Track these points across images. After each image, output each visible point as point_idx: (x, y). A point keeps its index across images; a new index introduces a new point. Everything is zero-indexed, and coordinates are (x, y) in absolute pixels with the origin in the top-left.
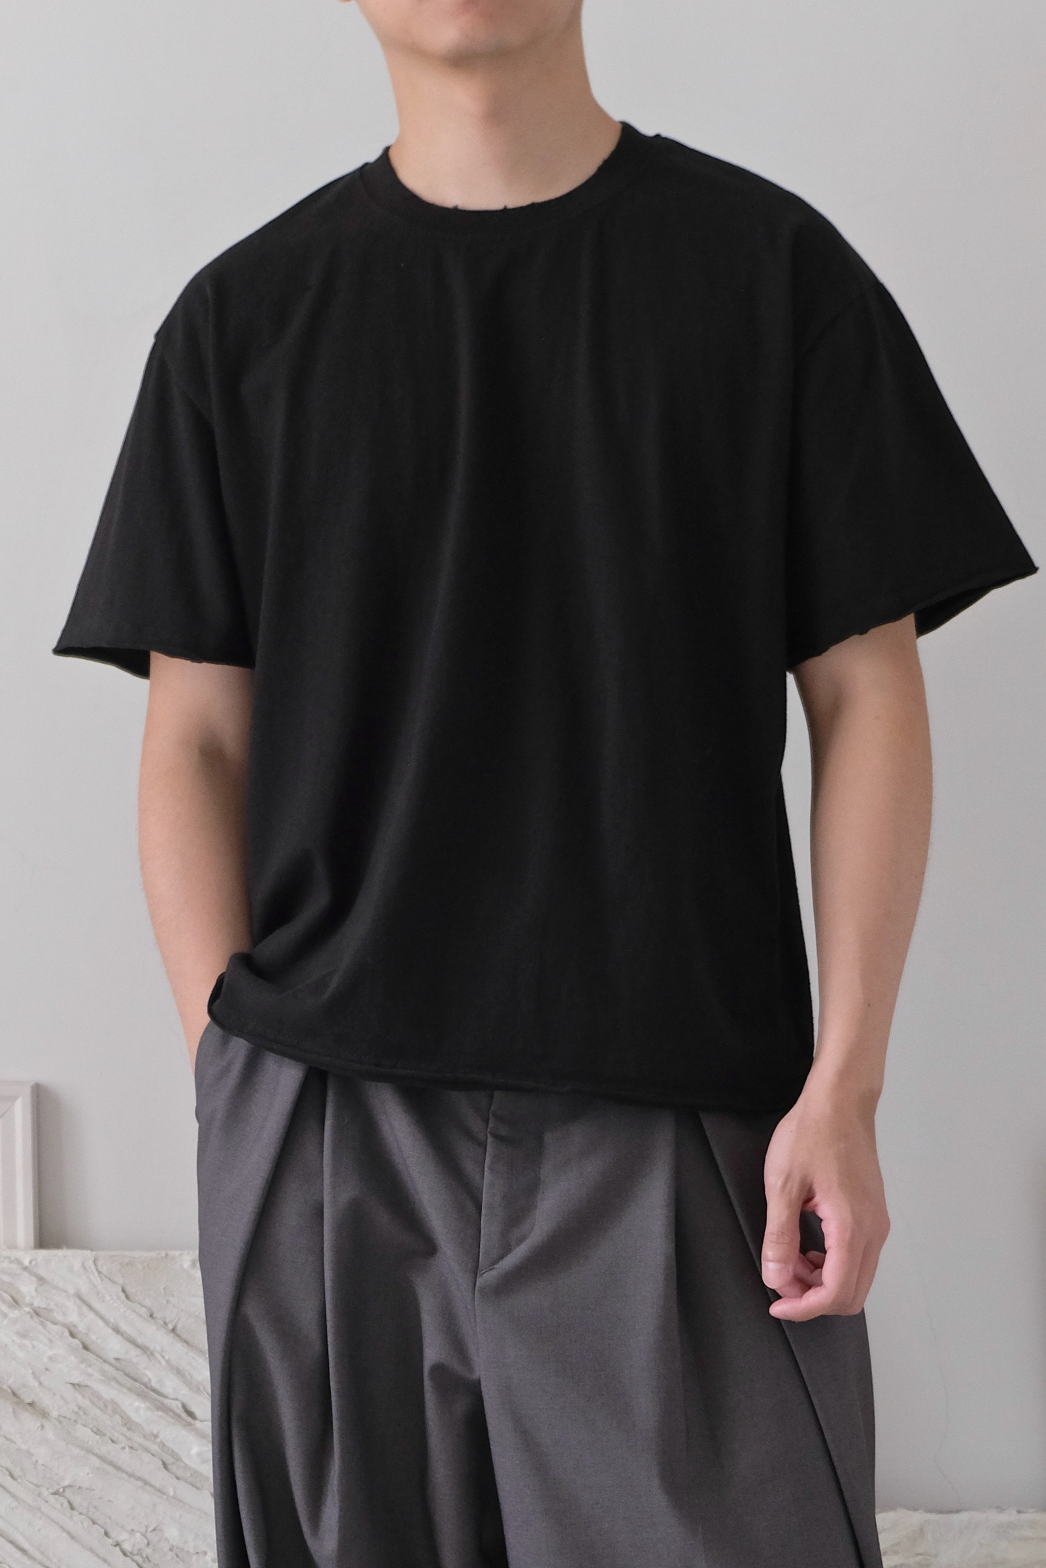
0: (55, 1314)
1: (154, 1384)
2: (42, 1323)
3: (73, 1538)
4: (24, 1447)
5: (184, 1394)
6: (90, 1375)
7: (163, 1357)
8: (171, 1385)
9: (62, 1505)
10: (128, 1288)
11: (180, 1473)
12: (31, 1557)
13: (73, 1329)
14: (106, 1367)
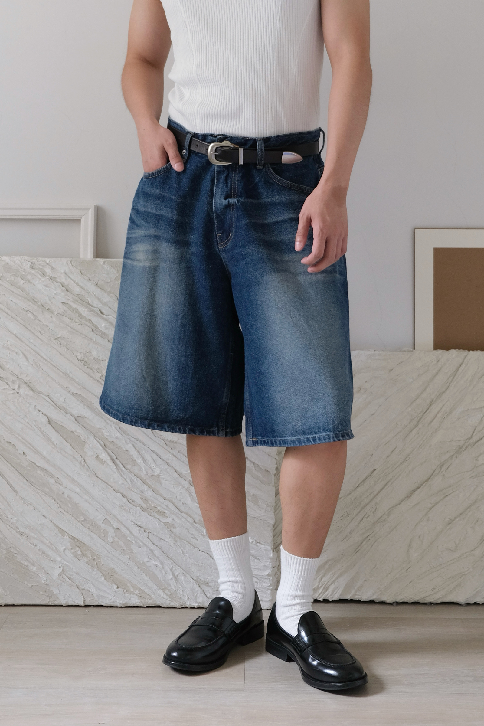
0: (57, 279)
1: (90, 302)
2: (53, 282)
3: (61, 354)
4: (45, 324)
5: (100, 306)
6: (69, 300)
7: (93, 294)
8: (96, 303)
9: (58, 343)
10: (82, 271)
11: (97, 333)
12: (46, 360)
13: (63, 284)
14: (74, 297)
